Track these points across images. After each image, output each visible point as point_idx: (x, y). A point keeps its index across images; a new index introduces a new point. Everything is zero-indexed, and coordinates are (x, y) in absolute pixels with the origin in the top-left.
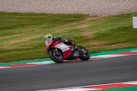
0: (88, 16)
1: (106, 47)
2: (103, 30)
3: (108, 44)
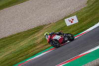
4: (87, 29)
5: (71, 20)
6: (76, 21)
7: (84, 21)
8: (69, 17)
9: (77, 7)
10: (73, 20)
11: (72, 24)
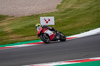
0: (7, 16)
1: (21, 39)
2: (18, 27)
3: (22, 37)
5: (47, 20)
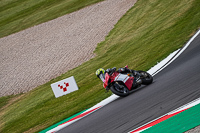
4: (95, 103)
5: (64, 86)
6: (73, 87)
7: (90, 87)
8: (59, 79)
9: (75, 58)
10: (67, 85)
11: (66, 93)
